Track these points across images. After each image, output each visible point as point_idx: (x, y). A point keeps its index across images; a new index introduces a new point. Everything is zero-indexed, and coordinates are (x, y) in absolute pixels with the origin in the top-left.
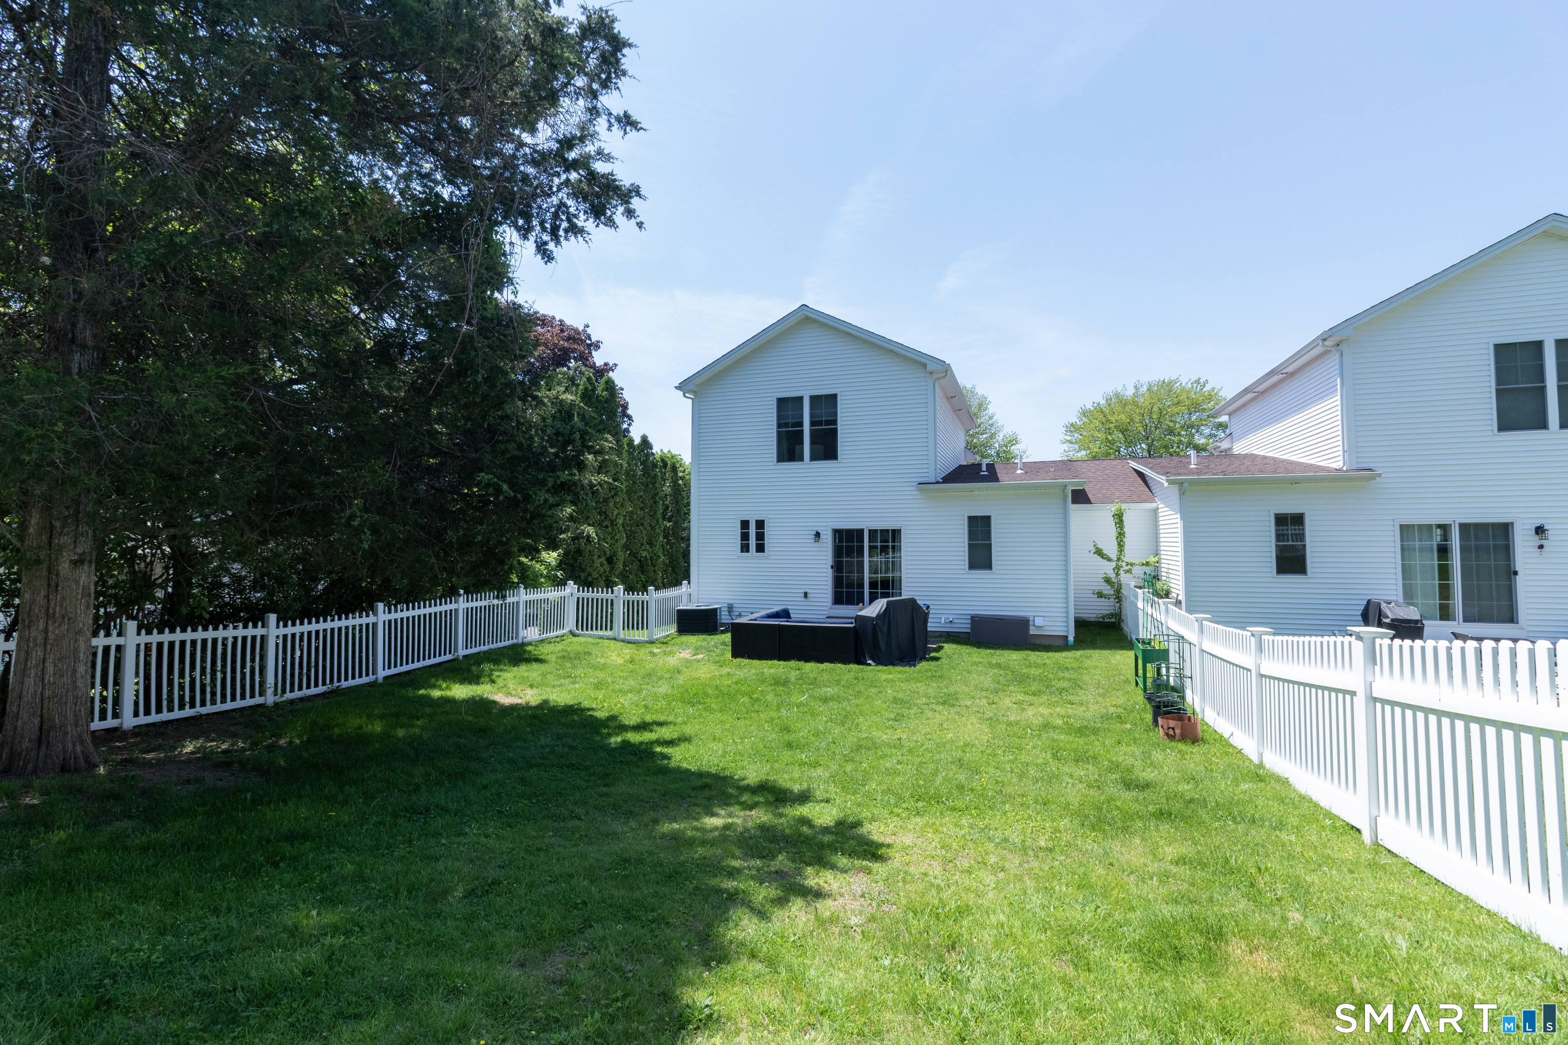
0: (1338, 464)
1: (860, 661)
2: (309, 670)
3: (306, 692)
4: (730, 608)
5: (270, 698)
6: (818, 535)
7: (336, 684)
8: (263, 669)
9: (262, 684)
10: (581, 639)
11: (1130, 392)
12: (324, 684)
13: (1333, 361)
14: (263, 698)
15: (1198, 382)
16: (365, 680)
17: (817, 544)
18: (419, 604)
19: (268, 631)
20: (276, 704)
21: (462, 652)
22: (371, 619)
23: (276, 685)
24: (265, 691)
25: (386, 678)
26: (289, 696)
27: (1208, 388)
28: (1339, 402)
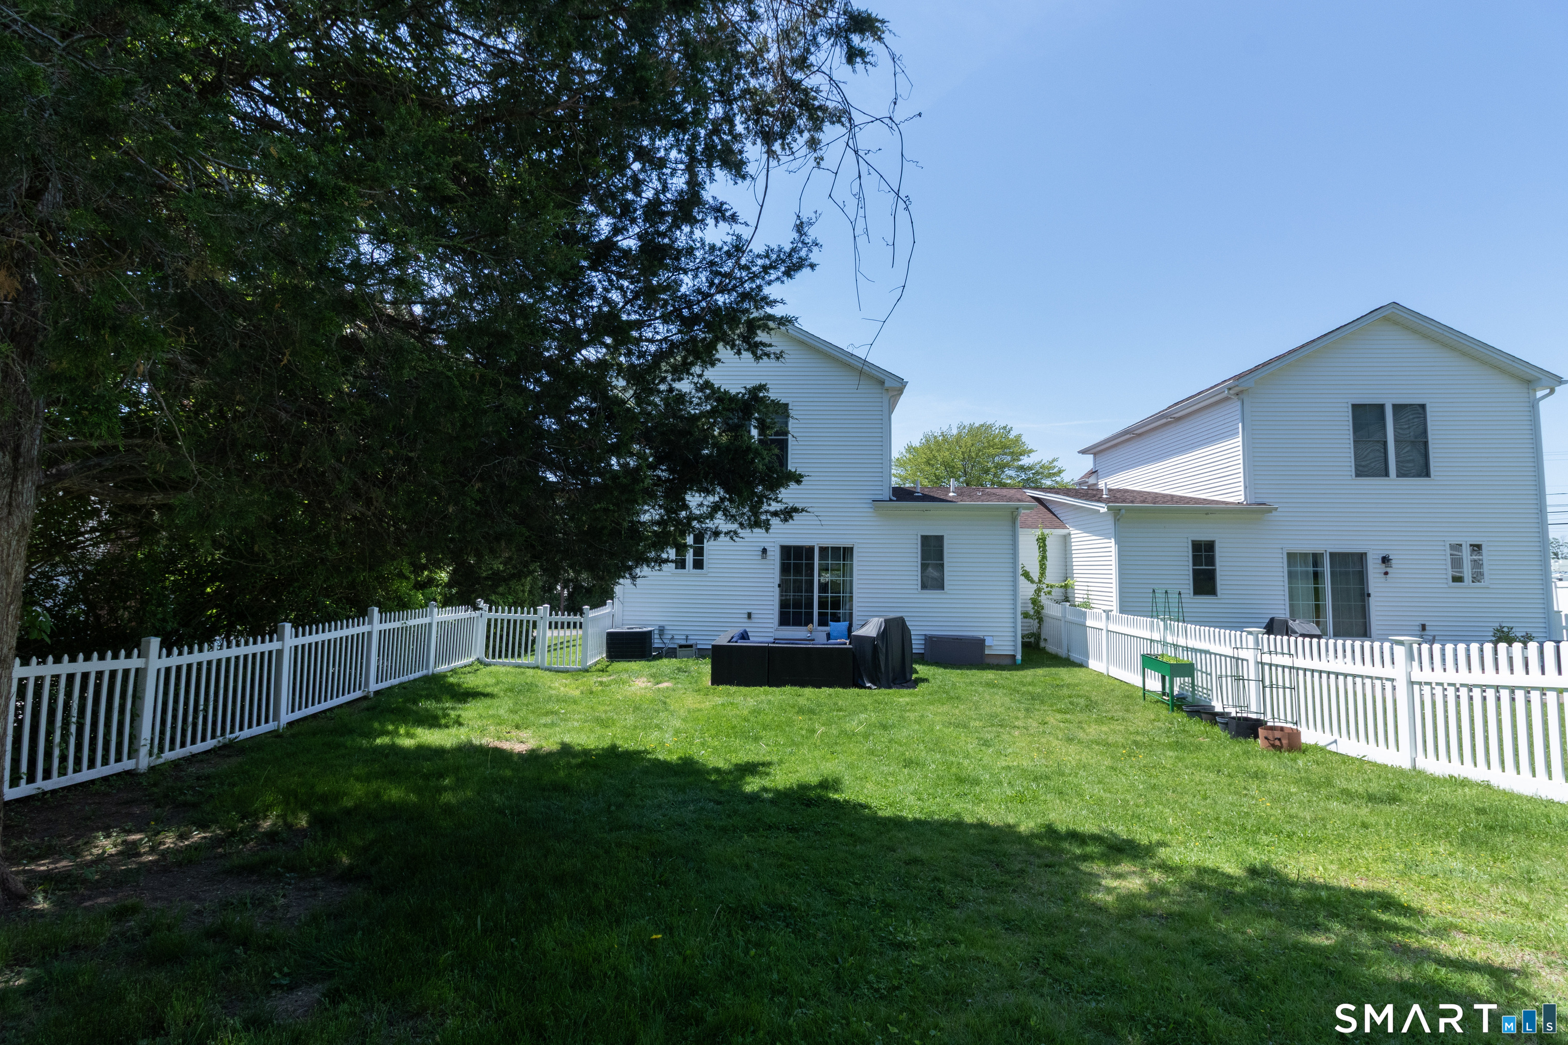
0: (1241, 499)
1: (858, 684)
2: (195, 718)
3: (190, 749)
4: (662, 630)
5: (143, 761)
6: (764, 551)
7: (228, 736)
8: (136, 716)
9: (133, 737)
10: (492, 668)
11: (955, 431)
12: (213, 737)
13: (1235, 407)
14: (134, 761)
15: (1005, 428)
16: (264, 728)
17: (764, 561)
18: (330, 626)
19: (147, 663)
20: (152, 769)
21: (373, 687)
22: (275, 646)
23: (152, 740)
24: (137, 751)
25: (291, 724)
26: (168, 755)
27: (1012, 435)
28: (1240, 444)
